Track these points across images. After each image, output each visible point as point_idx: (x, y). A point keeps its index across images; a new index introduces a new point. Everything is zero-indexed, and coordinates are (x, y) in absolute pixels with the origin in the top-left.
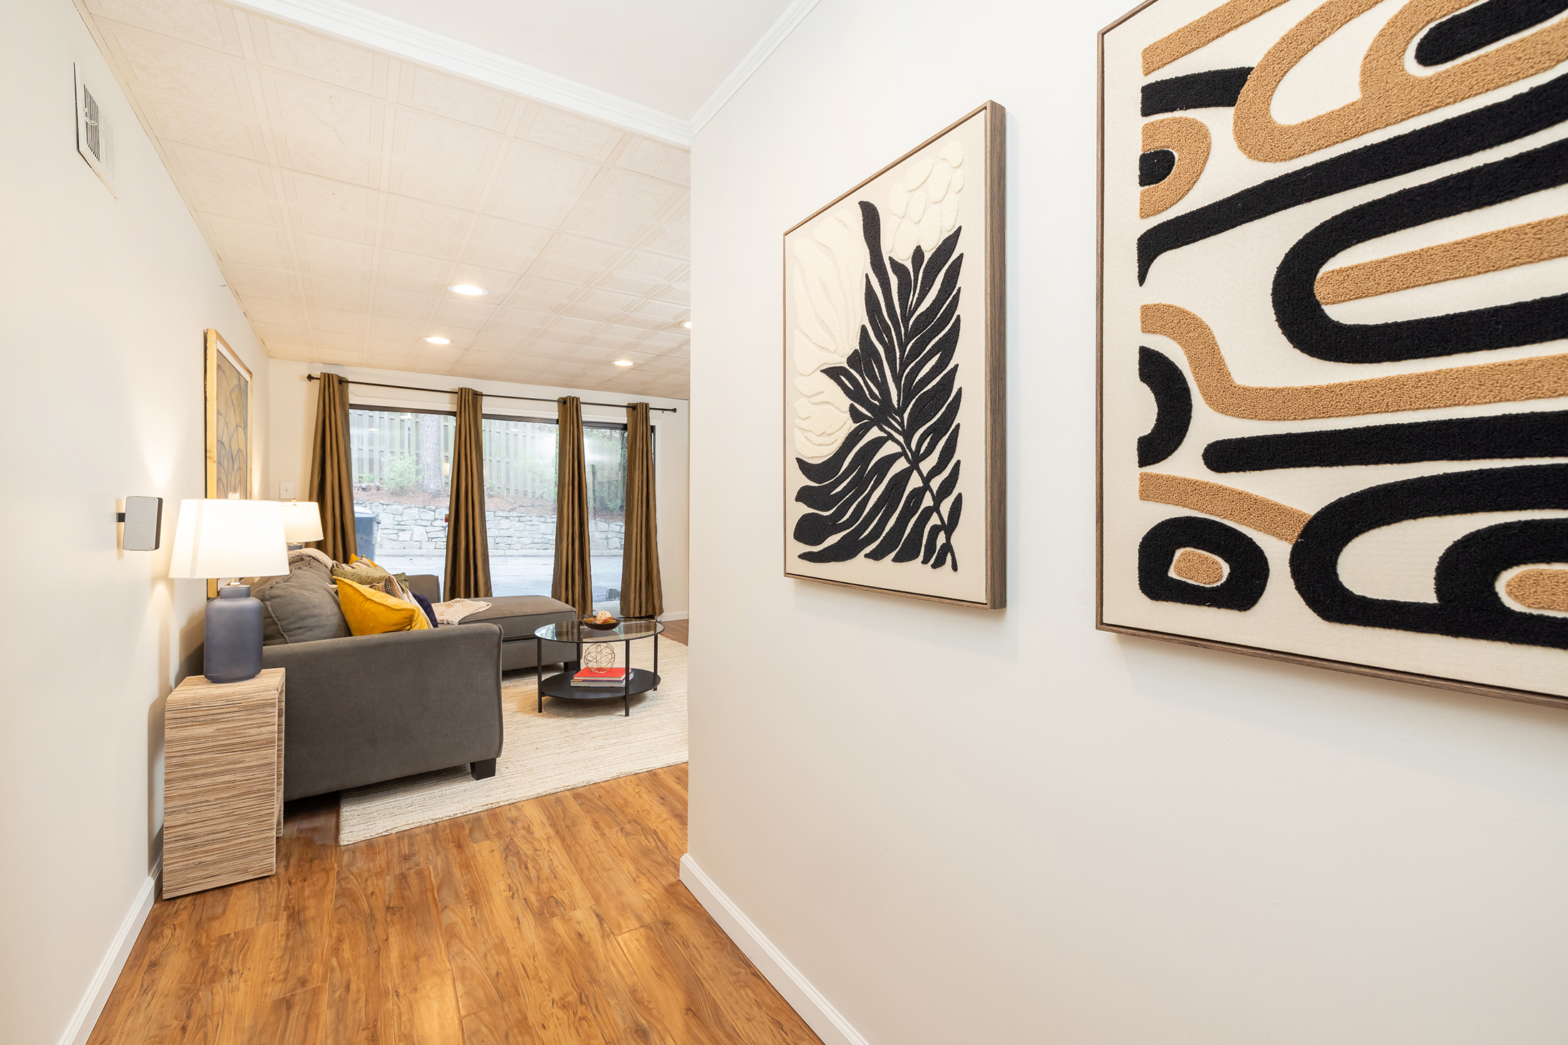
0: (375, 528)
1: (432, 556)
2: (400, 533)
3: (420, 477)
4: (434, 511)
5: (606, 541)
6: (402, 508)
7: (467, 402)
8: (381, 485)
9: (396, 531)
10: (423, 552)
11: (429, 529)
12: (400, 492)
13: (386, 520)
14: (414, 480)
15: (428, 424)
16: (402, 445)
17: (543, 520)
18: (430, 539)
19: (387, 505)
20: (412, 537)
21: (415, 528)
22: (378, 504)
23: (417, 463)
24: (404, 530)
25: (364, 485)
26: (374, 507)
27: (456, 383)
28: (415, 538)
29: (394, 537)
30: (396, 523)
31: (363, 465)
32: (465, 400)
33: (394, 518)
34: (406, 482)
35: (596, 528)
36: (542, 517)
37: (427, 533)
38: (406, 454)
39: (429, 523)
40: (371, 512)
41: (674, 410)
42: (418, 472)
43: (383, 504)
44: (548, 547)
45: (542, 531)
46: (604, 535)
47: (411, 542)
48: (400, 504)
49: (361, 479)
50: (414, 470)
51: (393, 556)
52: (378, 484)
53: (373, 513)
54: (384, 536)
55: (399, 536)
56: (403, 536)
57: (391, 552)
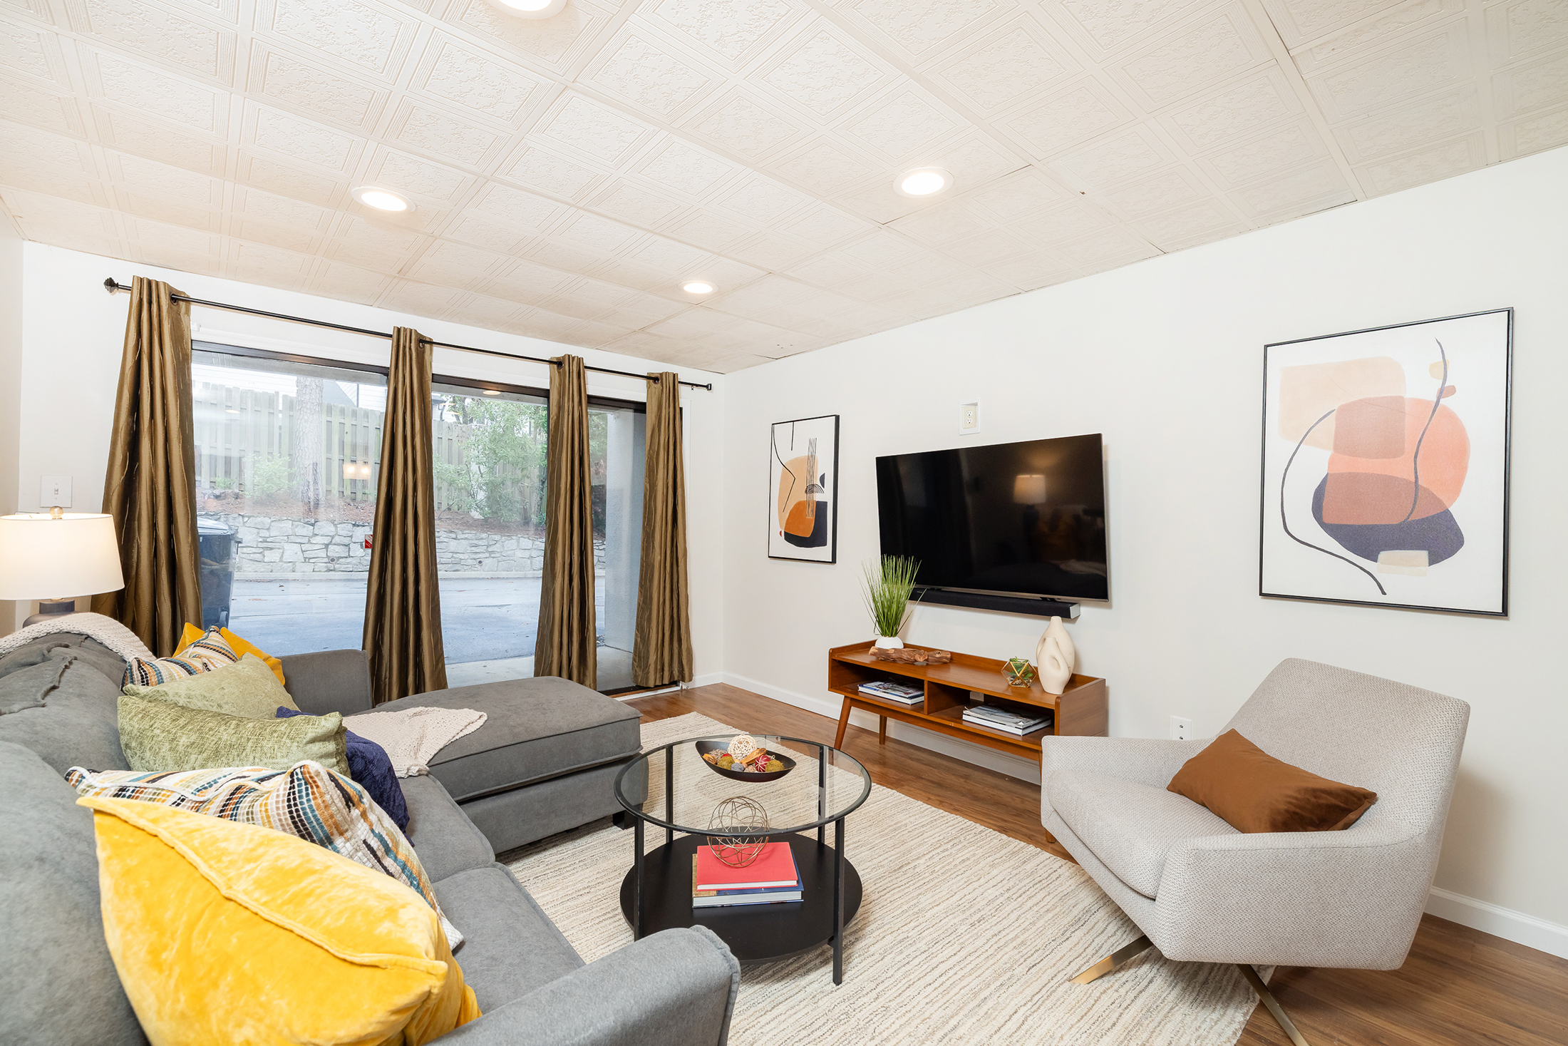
0: (234, 549)
1: (310, 580)
2: (267, 553)
3: (294, 482)
4: (313, 525)
5: (529, 561)
6: (270, 521)
7: (407, 349)
8: (241, 493)
9: (261, 550)
10: (297, 575)
11: (305, 547)
12: (268, 502)
13: (246, 534)
14: (286, 487)
15: (306, 418)
16: (270, 444)
17: (454, 536)
18: (307, 560)
19: (249, 517)
20: (282, 556)
21: (287, 546)
22: (236, 515)
23: (291, 465)
24: (271, 549)
25: (217, 492)
26: (230, 519)
27: (388, 320)
28: (287, 558)
29: (258, 557)
30: (261, 540)
31: (216, 467)
32: (404, 347)
33: (258, 533)
34: (275, 488)
35: (518, 545)
36: (451, 532)
37: (303, 552)
38: (276, 454)
39: (306, 540)
40: (227, 528)
41: (708, 387)
42: (291, 477)
43: (243, 516)
44: (459, 568)
45: (452, 549)
46: (527, 554)
47: (281, 563)
48: (267, 515)
49: (213, 484)
50: (286, 473)
51: (257, 581)
52: (237, 491)
53: (230, 528)
54: (244, 556)
55: (264, 556)
56: (270, 556)
57: (252, 576)
